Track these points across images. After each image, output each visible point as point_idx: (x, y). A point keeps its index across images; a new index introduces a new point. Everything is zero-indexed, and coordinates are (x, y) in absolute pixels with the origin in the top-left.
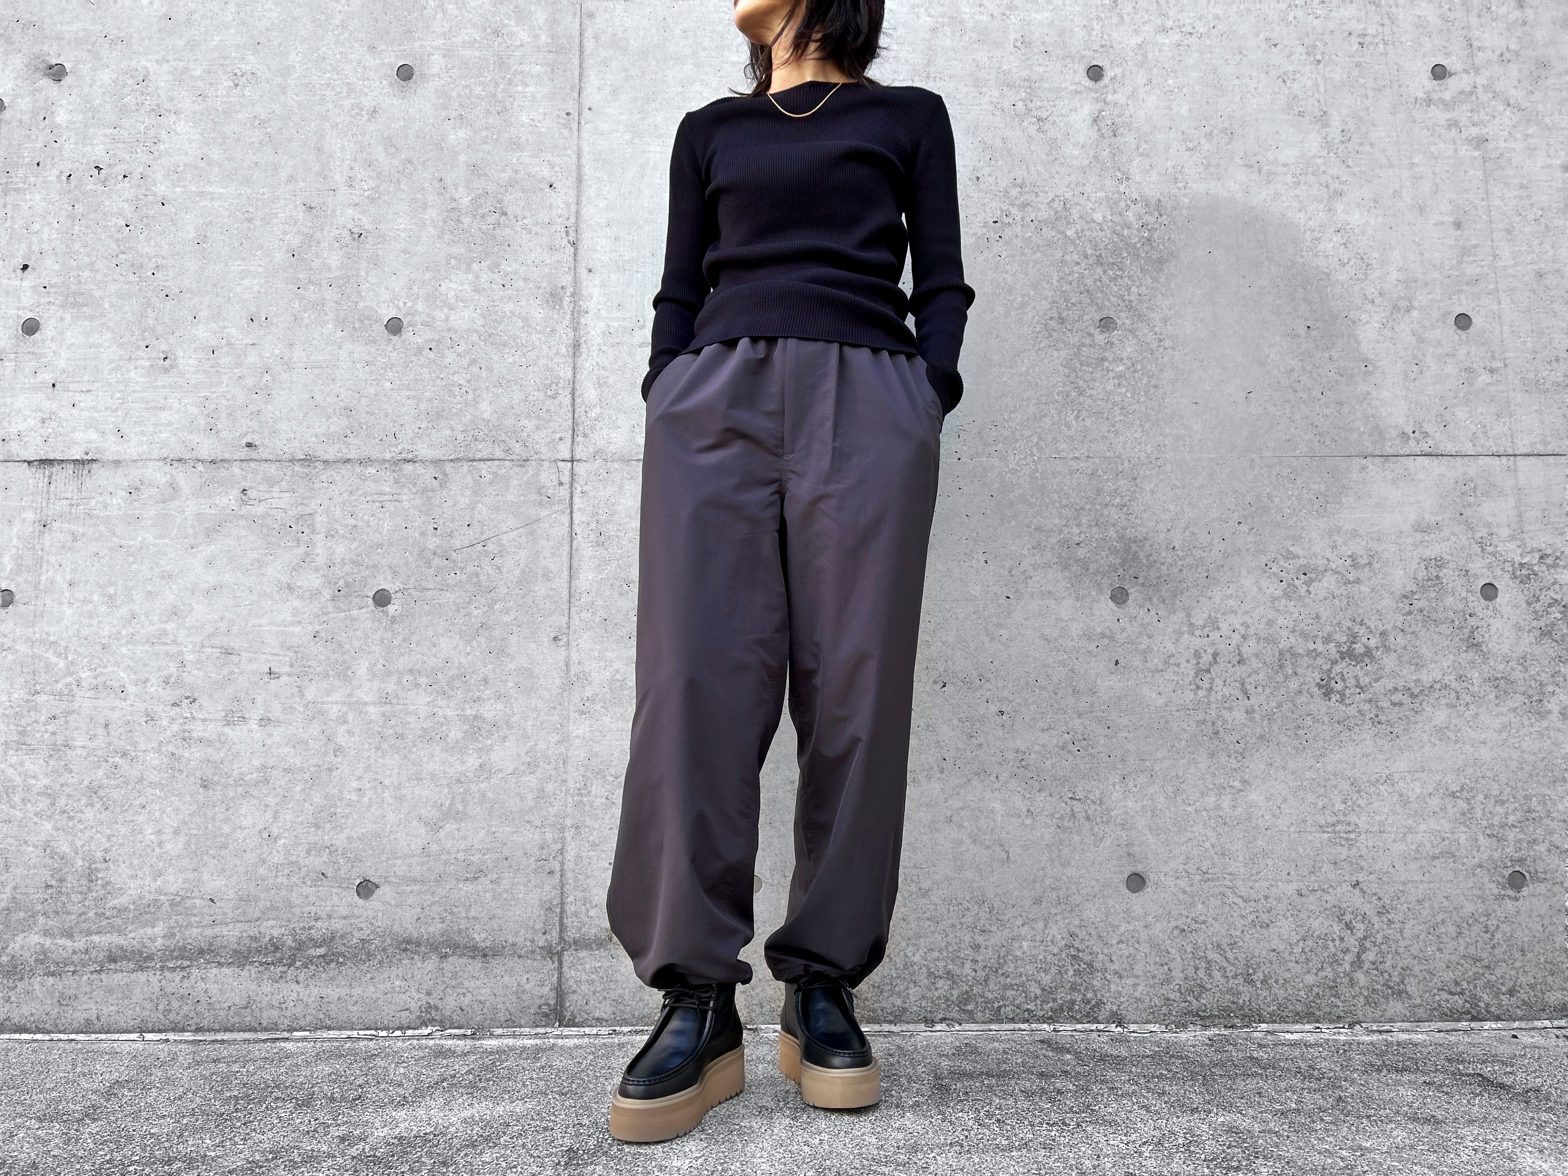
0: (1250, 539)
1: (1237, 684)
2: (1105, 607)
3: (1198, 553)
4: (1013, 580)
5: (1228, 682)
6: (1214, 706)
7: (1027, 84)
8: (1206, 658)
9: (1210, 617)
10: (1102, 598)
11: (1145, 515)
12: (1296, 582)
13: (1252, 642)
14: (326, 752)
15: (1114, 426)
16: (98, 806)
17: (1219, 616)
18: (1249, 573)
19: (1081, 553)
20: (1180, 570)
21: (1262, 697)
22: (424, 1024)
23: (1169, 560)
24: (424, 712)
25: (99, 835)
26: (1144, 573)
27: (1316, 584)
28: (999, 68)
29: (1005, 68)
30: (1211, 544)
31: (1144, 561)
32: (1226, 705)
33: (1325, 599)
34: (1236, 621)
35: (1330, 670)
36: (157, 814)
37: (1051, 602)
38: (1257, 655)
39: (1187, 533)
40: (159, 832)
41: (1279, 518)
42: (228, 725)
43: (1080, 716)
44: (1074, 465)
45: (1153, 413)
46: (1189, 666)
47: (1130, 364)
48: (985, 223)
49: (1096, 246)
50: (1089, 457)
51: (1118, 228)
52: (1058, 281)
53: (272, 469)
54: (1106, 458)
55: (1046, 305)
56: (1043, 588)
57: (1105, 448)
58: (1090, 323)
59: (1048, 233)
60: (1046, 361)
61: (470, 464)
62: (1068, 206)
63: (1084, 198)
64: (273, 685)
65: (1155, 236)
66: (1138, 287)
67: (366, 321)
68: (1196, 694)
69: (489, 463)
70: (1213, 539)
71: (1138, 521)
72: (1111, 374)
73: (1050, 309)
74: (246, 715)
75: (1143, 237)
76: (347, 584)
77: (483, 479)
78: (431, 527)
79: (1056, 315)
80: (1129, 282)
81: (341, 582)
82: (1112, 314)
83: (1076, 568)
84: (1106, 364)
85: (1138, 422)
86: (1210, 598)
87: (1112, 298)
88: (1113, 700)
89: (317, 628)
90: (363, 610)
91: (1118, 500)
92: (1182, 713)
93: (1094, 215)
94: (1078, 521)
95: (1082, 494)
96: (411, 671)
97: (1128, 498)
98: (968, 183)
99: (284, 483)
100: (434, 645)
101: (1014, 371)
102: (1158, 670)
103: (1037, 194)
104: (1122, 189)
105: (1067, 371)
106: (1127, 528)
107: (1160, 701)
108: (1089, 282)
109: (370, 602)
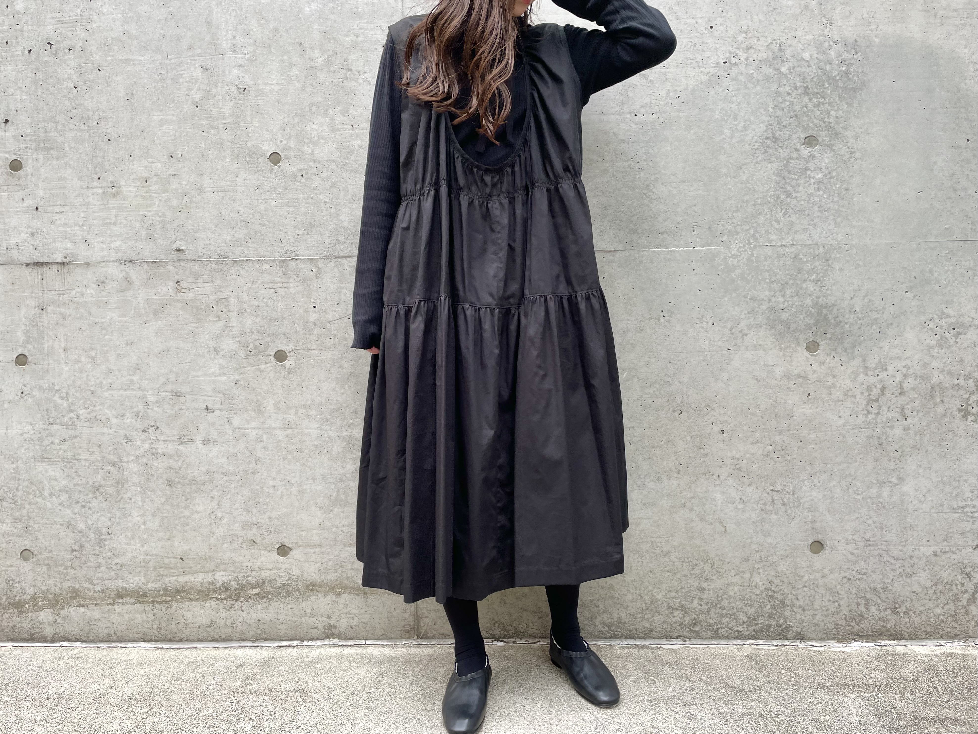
0: (914, 303)
1: (898, 410)
2: (802, 354)
3: (874, 315)
4: (733, 336)
5: (891, 408)
6: (879, 426)
8: (876, 392)
9: (880, 362)
10: (799, 349)
11: (834, 288)
12: (948, 335)
13: (911, 379)
14: (249, 461)
16: (100, 498)
17: (887, 360)
18: (911, 328)
19: (785, 316)
20: (859, 328)
21: (916, 419)
22: (327, 637)
23: (851, 321)
24: (315, 433)
25: (103, 518)
26: (832, 330)
27: (962, 336)
30: (884, 308)
31: (832, 321)
32: (889, 424)
33: (968, 347)
34: (899, 364)
35: (968, 399)
36: (140, 503)
37: (761, 352)
38: (914, 389)
39: (866, 300)
40: (143, 515)
41: (937, 287)
42: (182, 443)
43: (780, 434)
44: (781, 251)
45: (843, 210)
46: (863, 397)
47: (827, 172)
48: (717, 64)
49: (804, 79)
50: (793, 245)
51: (822, 64)
52: (773, 108)
53: (196, 267)
54: (806, 245)
55: (763, 127)
56: (755, 343)
57: (805, 238)
58: (797, 140)
59: (767, 70)
60: (762, 172)
61: (336, 260)
62: (783, 48)
63: (796, 41)
64: (210, 417)
65: (852, 70)
66: (836, 111)
67: (254, 155)
68: (867, 417)
69: (349, 259)
70: (885, 304)
71: (829, 292)
72: (812, 181)
73: (766, 131)
74: (194, 438)
75: (842, 71)
76: (255, 347)
77: (346, 271)
78: (311, 306)
79: (771, 135)
80: (829, 108)
81: (251, 346)
82: (814, 133)
83: (780, 327)
84: (809, 172)
85: (832, 217)
86: (881, 348)
87: (815, 120)
88: (805, 422)
89: (237, 377)
90: (268, 365)
91: (814, 277)
92: (856, 431)
93: (804, 54)
94: (783, 293)
95: (787, 272)
96: (304, 406)
97: (821, 275)
98: (704, 31)
99: (205, 276)
100: (319, 388)
101: (737, 180)
102: (839, 401)
103: (758, 40)
104: (826, 32)
105: (777, 179)
106: (819, 298)
107: (841, 422)
108: (797, 108)
109: (273, 359)
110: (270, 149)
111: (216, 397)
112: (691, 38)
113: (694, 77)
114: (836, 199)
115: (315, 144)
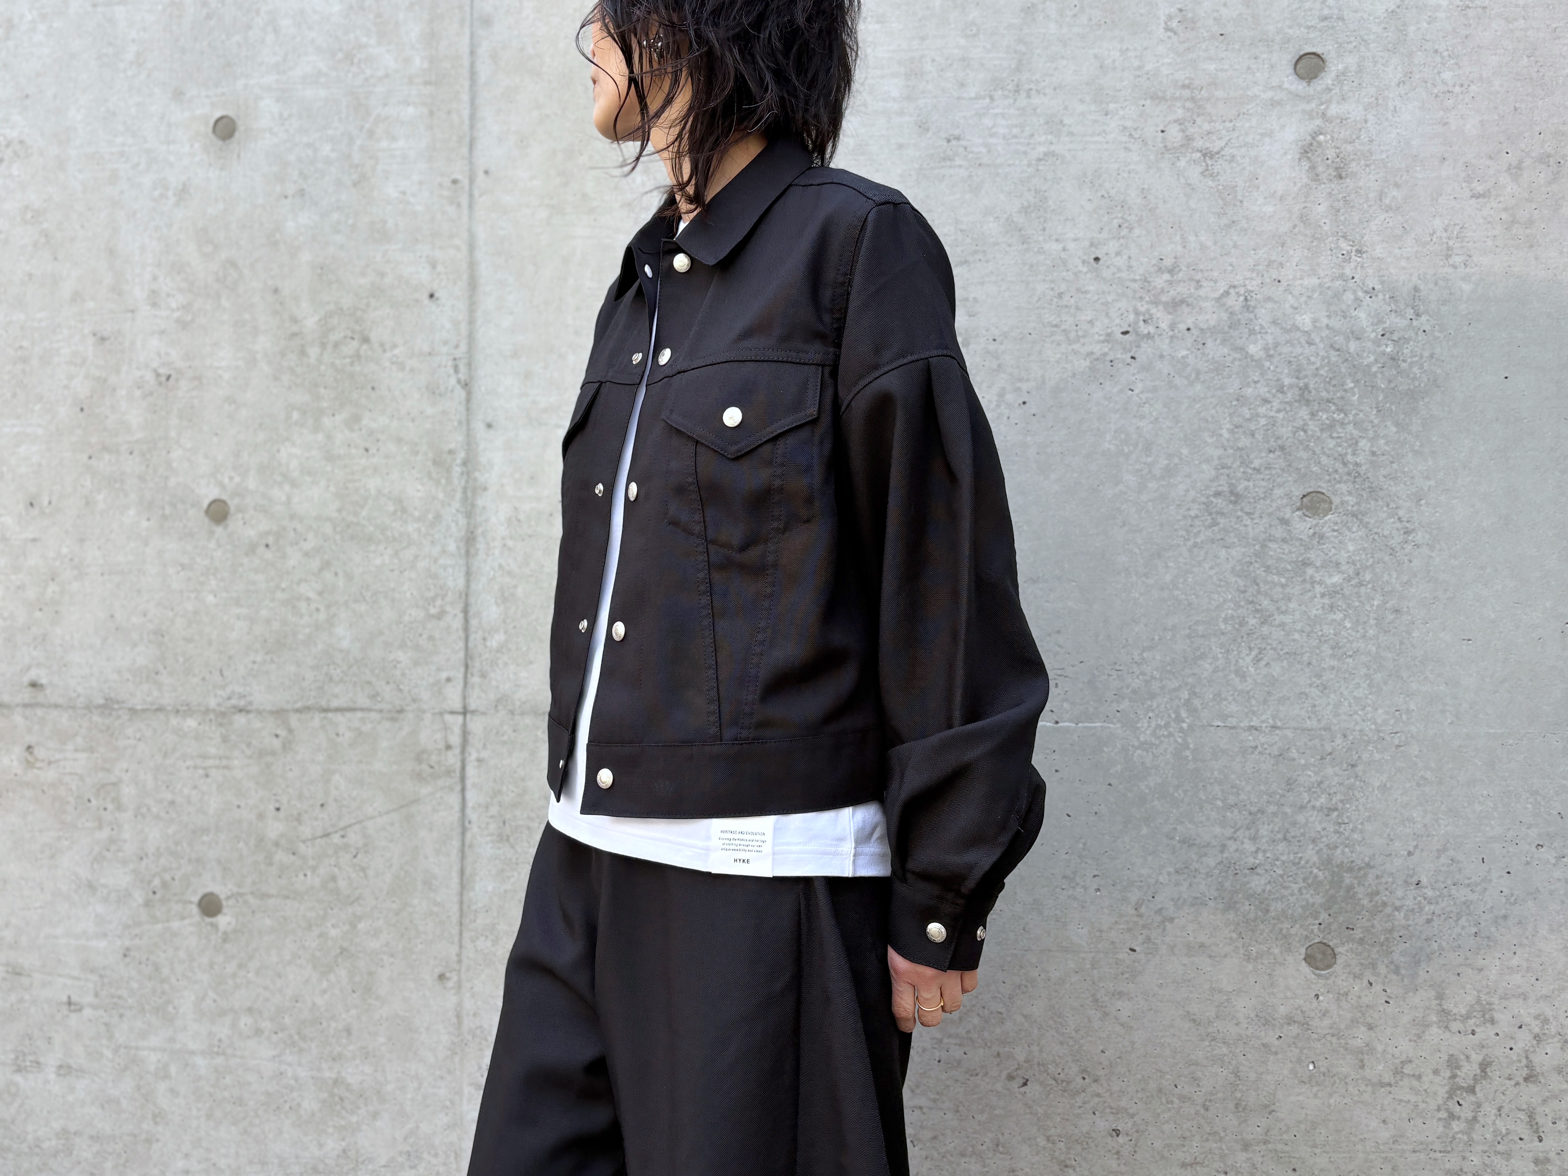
0: (1557, 874)
1: (1522, 1116)
2: (1295, 973)
3: (1462, 894)
4: (1141, 922)
5: (1505, 1111)
6: (1478, 1149)
7: (1187, 93)
8: (1469, 1070)
9: (1479, 1002)
10: (1290, 959)
11: (1369, 827)
13: (1552, 1047)
14: (142, 1116)
15: (1319, 676)
17: (1495, 1000)
18: (1552, 931)
19: (1257, 883)
20: (1429, 921)
21: (1564, 1140)
23: (1409, 903)
24: (268, 1069)
26: (1364, 922)
28: (1140, 68)
29: (1149, 67)
30: (1486, 880)
31: (1365, 902)
32: (1500, 1148)
34: (1525, 1011)
37: (1204, 961)
38: (1559, 1070)
39: (1443, 860)
43: (1246, 1147)
44: (1250, 739)
45: (1389, 655)
46: (1437, 1079)
47: (1351, 572)
48: (1108, 335)
49: (1299, 371)
50: (1274, 727)
51: (1340, 339)
52: (1231, 431)
53: (64, 719)
54: (1303, 730)
55: (1208, 471)
56: (1191, 938)
57: (1303, 713)
58: (1285, 501)
59: (1216, 350)
60: (1207, 566)
61: (323, 715)
62: (1252, 303)
63: (1281, 289)
64: (74, 1020)
65: (1405, 351)
66: (1373, 440)
67: (180, 506)
68: (1447, 1126)
69: (348, 715)
70: (1489, 871)
71: (1356, 836)
72: (1318, 589)
73: (1217, 478)
74: (42, 1060)
75: (1384, 353)
76: (165, 885)
77: (340, 739)
78: (272, 807)
79: (1226, 489)
80: (1355, 432)
81: (157, 882)
82: (1324, 487)
83: (1247, 908)
84: (1310, 571)
85: (1363, 671)
86: (1481, 970)
87: (1324, 460)
88: (1303, 1127)
90: (187, 922)
91: (1323, 800)
92: (1422, 1156)
93: (1298, 317)
94: (1252, 831)
95: (1262, 788)
96: (250, 1010)
97: (1339, 797)
98: (1081, 268)
99: (79, 739)
100: (279, 976)
101: (1151, 581)
102: (1382, 1085)
103: (1198, 284)
104: (1348, 272)
105: (1241, 583)
106: (1336, 847)
107: (1385, 1134)
108: (1285, 432)
109: (195, 910)
110: (209, 493)
111: (87, 980)
112: (1052, 281)
113: (1058, 362)
114: (1371, 632)
115: (294, 484)
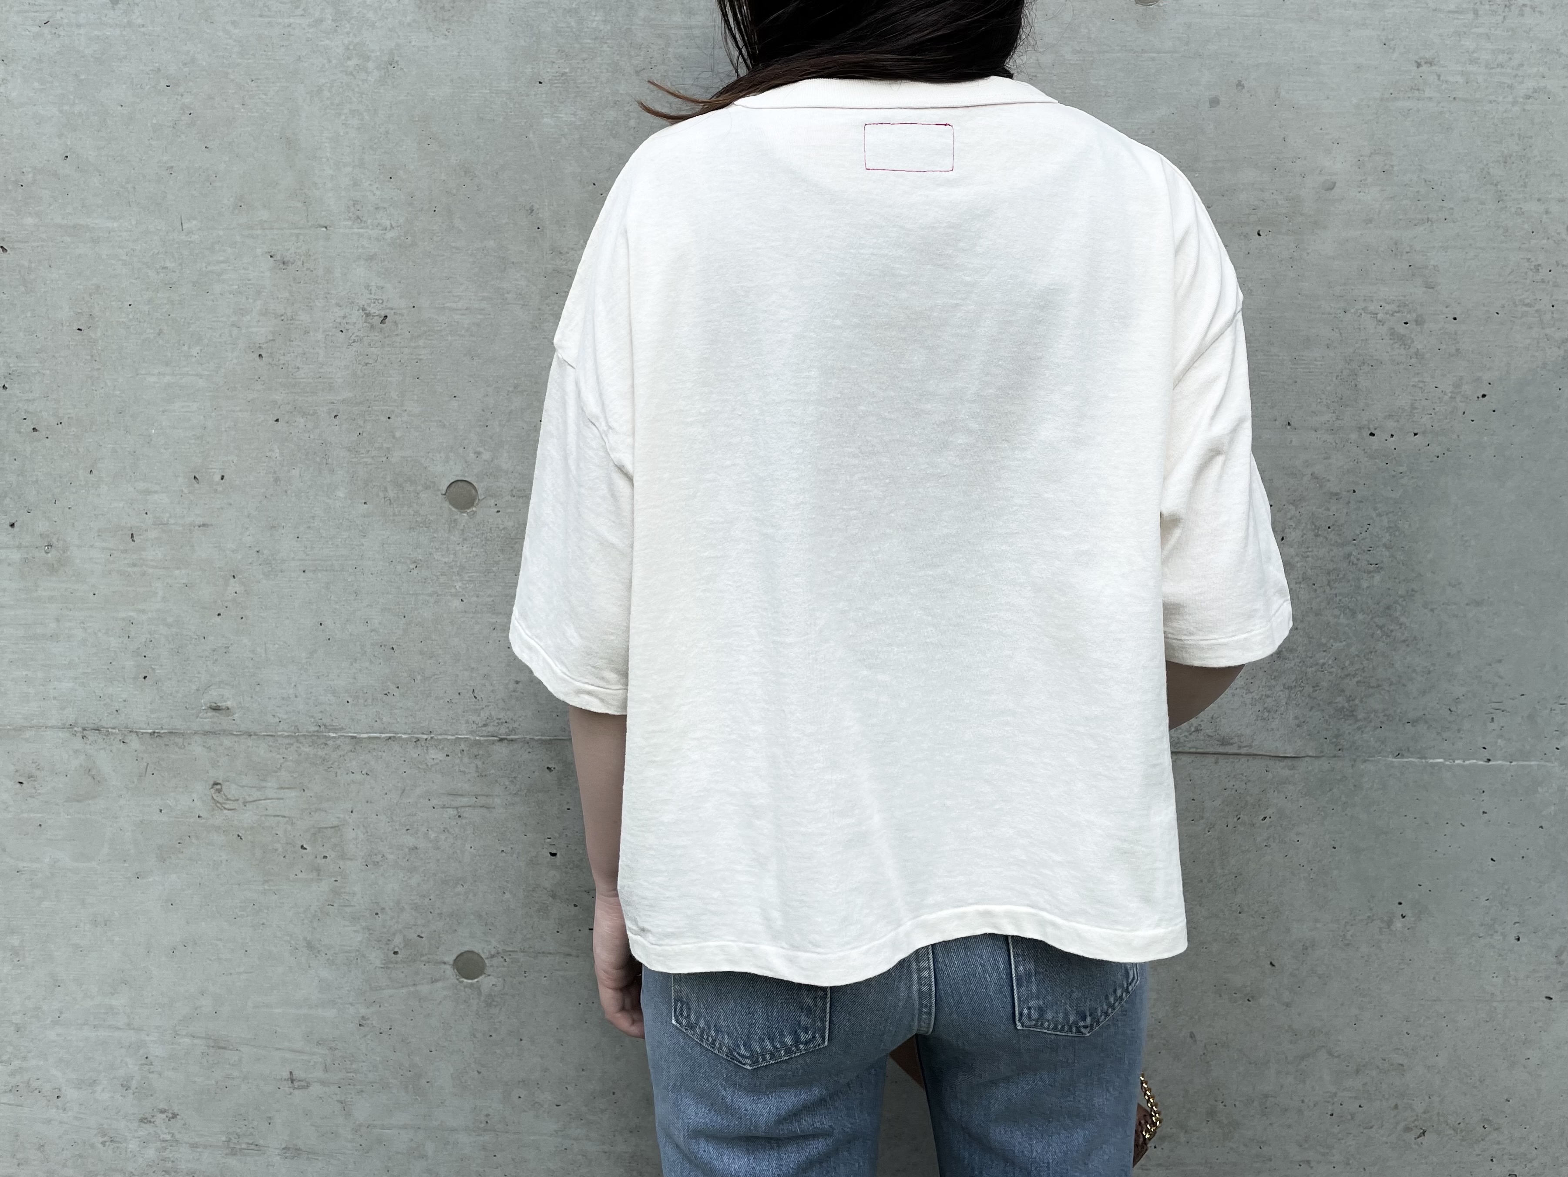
42: (233, 1152)
89: (363, 1011)
